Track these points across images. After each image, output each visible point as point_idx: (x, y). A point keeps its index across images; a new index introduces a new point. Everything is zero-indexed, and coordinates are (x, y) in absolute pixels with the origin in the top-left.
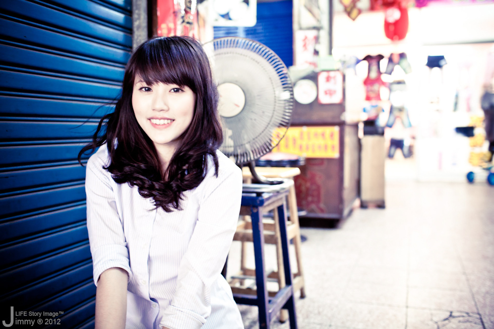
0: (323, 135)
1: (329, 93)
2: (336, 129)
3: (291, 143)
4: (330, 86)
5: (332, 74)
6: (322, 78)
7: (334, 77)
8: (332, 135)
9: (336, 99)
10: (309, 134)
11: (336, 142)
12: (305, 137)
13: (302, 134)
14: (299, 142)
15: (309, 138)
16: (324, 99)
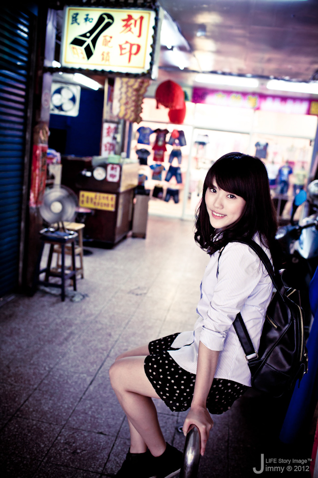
0: (107, 198)
1: (113, 176)
2: (114, 196)
3: (90, 201)
4: (113, 172)
5: (115, 166)
6: (109, 168)
7: (116, 168)
8: (112, 199)
9: (116, 180)
10: (100, 197)
11: (114, 202)
12: (98, 197)
13: (96, 197)
14: (94, 200)
15: (100, 199)
16: (110, 179)
